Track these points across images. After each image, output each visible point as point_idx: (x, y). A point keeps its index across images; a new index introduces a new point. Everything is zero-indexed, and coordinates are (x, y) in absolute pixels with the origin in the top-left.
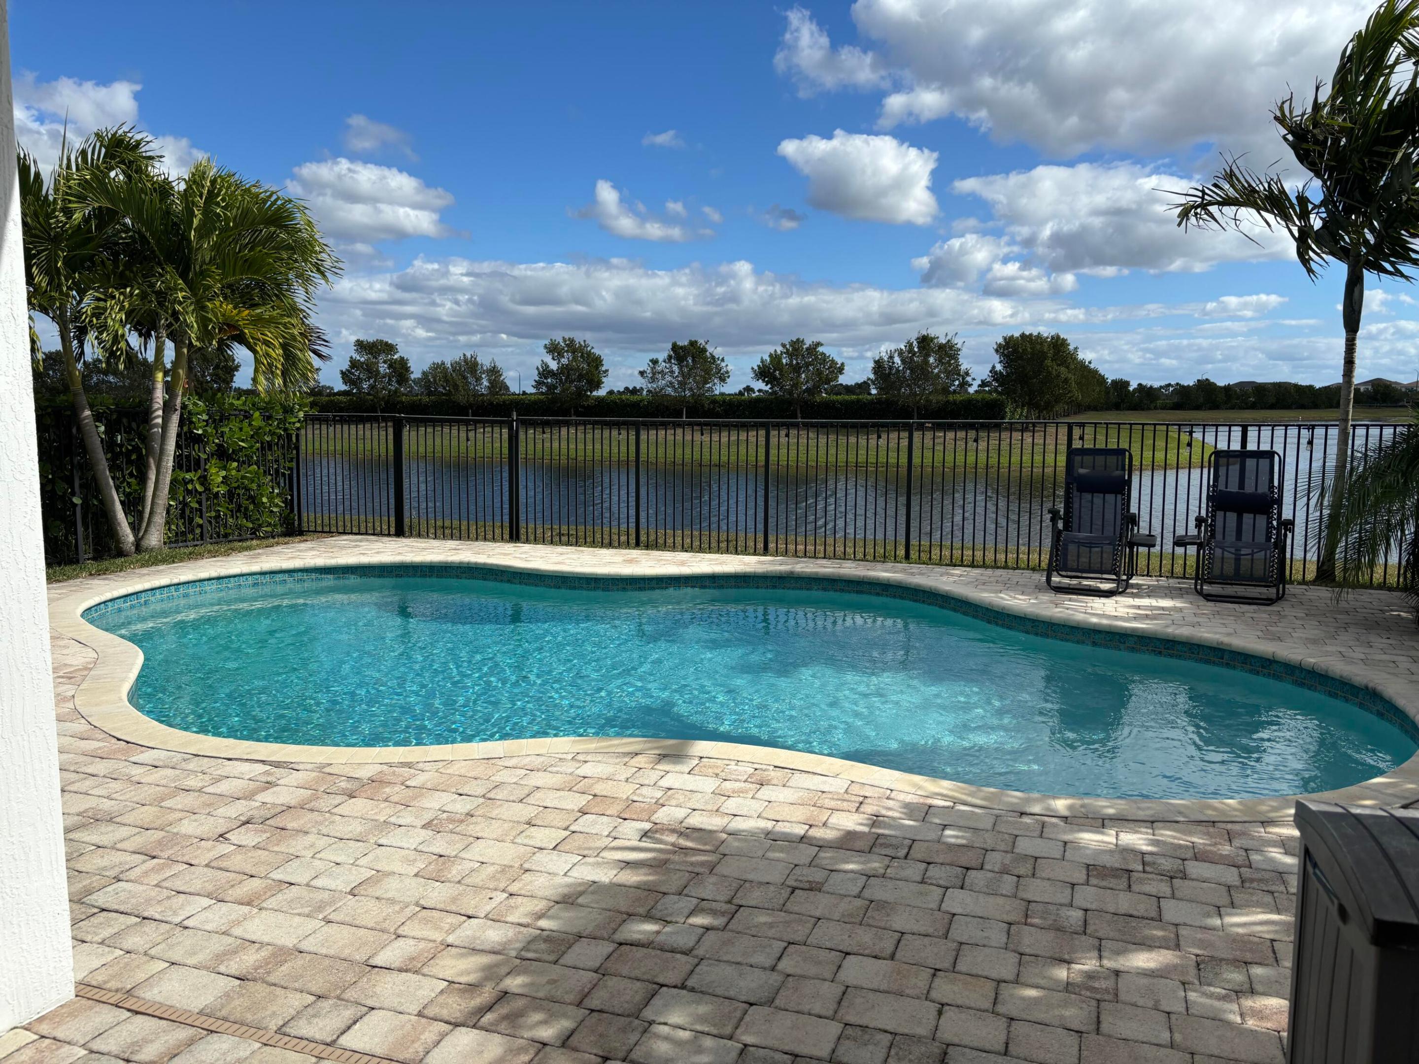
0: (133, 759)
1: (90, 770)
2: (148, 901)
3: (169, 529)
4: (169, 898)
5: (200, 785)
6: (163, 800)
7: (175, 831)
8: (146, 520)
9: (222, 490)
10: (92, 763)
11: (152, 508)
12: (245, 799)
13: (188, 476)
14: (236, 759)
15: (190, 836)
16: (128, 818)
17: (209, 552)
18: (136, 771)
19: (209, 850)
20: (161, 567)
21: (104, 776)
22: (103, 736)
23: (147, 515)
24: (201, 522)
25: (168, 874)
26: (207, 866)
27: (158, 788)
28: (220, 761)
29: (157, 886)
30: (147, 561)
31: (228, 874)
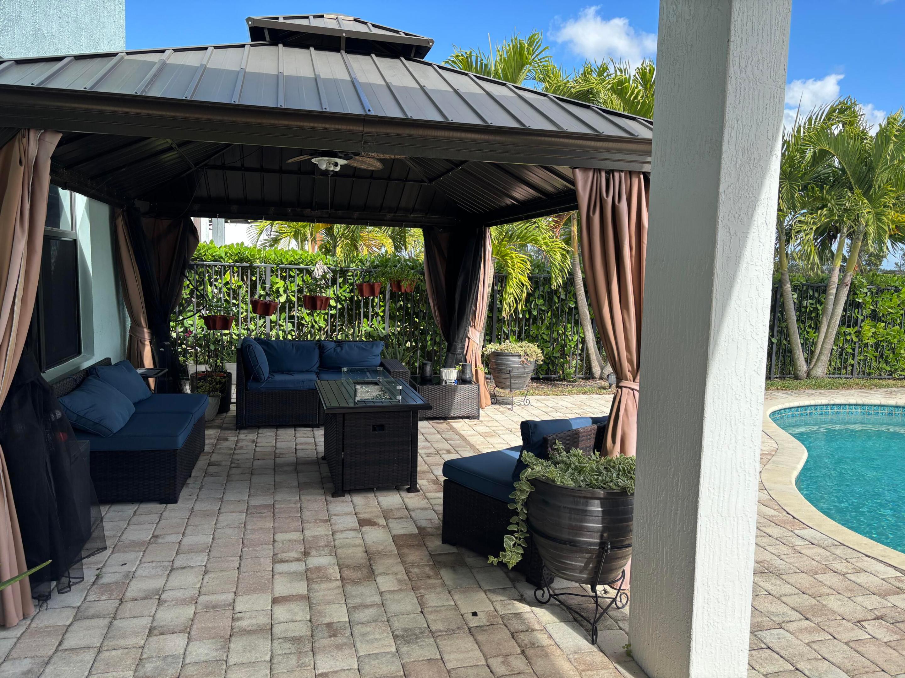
0: (797, 532)
1: (769, 531)
2: (801, 655)
3: (830, 365)
4: (816, 659)
5: (844, 570)
6: (816, 573)
7: (824, 602)
8: (816, 357)
9: (871, 341)
10: (769, 526)
11: (821, 350)
12: (879, 596)
13: (848, 330)
14: (873, 558)
15: (835, 612)
16: (792, 579)
17: (857, 385)
18: (799, 542)
19: (849, 631)
20: (823, 391)
21: (776, 539)
22: (777, 507)
23: (817, 354)
24: (852, 362)
25: (817, 639)
26: (847, 643)
27: (813, 562)
28: (860, 555)
29: (808, 644)
30: (814, 385)
31: (864, 659)
